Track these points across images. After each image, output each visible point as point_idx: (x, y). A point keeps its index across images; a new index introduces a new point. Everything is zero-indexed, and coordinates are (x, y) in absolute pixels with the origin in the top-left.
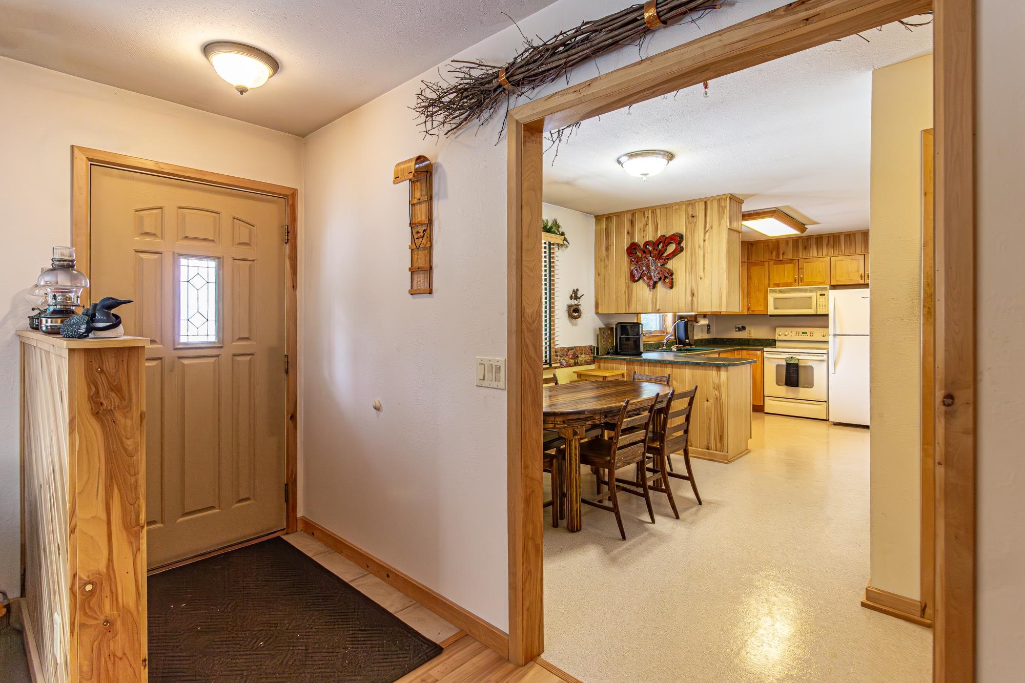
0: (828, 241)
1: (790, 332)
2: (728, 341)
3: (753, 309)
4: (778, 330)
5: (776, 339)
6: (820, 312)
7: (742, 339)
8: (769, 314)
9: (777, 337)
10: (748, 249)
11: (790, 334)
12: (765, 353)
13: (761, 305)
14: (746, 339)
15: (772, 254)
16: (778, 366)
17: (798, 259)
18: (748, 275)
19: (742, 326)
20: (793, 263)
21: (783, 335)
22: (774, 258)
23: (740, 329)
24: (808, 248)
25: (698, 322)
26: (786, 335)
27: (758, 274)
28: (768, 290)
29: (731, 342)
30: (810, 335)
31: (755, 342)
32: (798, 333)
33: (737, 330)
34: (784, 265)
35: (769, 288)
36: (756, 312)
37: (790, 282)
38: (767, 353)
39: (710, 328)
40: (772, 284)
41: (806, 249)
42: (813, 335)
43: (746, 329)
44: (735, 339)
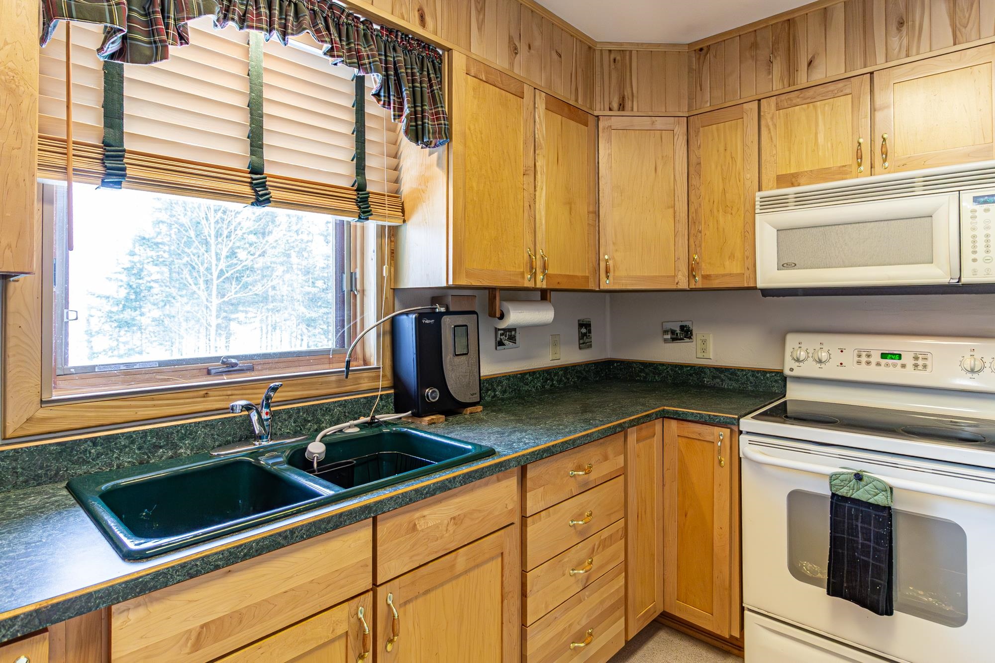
1: (835, 353)
2: (642, 371)
3: (706, 269)
4: (792, 341)
5: (787, 372)
6: (975, 272)
7: (681, 366)
8: (760, 284)
9: (789, 367)
10: (690, 70)
11: (837, 357)
12: (744, 438)
13: (732, 257)
14: (692, 367)
15: (770, 72)
16: (796, 498)
17: (872, 73)
18: (692, 156)
19: (682, 327)
20: (848, 91)
21: (810, 359)
22: (777, 86)
23: (677, 334)
24: (913, 21)
25: (502, 317)
26: (820, 361)
27: (722, 149)
28: (758, 199)
29: (651, 375)
30: (916, 366)
31: (719, 377)
32: (864, 354)
33: (669, 336)
34: (814, 106)
35: (759, 194)
36: (717, 281)
37: (840, 167)
38: (751, 442)
39: (590, 332)
40: (769, 176)
41: (904, 28)
42: (925, 366)
43: (691, 334)
44: (662, 364)
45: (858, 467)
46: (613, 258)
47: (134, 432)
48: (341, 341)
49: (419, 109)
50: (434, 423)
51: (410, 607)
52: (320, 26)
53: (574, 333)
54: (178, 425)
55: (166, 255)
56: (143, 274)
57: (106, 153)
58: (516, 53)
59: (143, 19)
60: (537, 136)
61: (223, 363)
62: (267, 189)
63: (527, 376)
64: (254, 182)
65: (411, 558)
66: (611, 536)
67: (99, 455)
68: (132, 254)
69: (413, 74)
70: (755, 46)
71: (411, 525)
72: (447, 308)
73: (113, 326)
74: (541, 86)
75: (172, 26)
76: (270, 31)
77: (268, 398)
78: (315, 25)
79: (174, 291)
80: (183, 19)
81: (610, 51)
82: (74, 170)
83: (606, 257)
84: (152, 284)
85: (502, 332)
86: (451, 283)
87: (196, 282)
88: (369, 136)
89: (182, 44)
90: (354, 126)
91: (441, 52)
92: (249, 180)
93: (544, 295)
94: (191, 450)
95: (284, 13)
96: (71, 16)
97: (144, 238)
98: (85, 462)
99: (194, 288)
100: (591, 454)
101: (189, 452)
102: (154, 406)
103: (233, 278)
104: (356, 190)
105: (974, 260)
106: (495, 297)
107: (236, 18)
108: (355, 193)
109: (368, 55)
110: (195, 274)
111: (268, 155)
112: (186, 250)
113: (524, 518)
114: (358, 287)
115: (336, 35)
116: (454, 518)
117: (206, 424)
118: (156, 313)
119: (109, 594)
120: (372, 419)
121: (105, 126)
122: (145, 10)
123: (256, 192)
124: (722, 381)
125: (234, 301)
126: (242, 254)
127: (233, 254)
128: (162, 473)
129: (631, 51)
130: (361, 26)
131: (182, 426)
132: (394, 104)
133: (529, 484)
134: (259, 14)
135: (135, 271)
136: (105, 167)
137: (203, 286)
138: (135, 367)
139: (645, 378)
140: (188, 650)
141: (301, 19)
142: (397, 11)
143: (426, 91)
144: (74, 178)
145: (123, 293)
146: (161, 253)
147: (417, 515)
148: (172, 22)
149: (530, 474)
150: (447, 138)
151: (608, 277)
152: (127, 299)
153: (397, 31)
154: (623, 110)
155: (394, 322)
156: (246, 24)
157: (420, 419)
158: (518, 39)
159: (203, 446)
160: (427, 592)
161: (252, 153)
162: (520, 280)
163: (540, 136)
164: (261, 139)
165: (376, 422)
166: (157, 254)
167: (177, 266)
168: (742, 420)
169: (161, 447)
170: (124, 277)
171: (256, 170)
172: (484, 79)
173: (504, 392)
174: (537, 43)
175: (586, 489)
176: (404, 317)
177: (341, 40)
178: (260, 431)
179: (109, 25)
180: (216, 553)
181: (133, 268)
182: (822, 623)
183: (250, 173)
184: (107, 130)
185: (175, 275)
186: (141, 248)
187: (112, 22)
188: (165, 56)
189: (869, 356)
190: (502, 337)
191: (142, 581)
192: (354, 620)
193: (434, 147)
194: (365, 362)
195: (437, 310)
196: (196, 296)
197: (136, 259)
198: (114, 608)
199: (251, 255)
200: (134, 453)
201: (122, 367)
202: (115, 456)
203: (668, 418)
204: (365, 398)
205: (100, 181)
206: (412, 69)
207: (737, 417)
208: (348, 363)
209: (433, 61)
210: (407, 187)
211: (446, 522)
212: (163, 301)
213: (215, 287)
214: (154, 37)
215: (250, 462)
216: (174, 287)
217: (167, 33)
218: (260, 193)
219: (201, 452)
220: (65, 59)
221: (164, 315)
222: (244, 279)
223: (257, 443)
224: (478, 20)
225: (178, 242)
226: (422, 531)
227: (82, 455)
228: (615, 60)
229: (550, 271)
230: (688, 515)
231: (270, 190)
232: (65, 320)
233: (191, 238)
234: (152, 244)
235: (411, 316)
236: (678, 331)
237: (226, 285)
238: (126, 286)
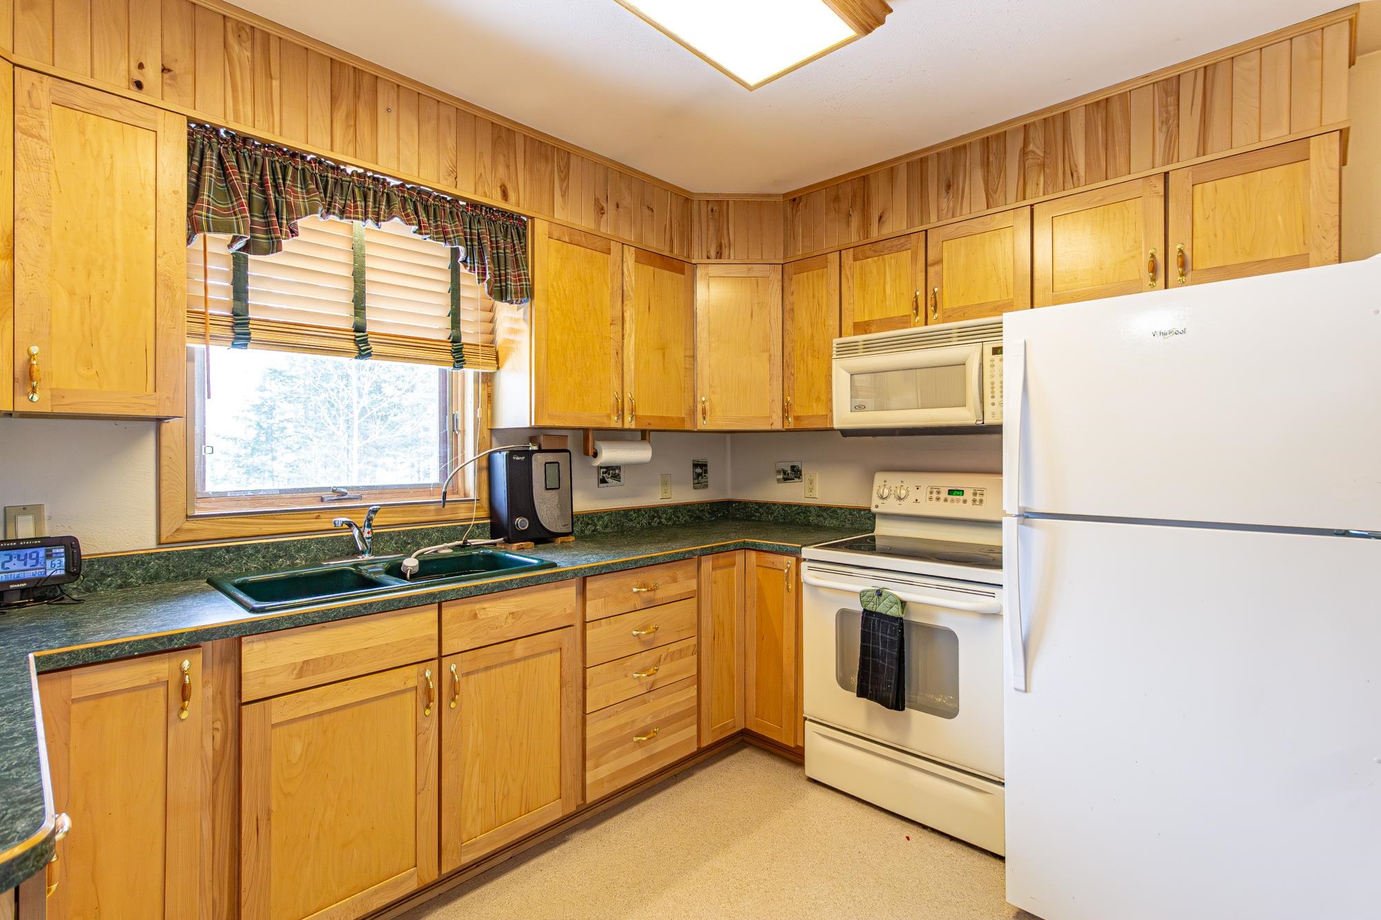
0: (1026, 144)
1: (912, 489)
2: (757, 511)
3: (798, 411)
4: (879, 478)
5: (874, 510)
6: (993, 415)
7: (790, 505)
8: (836, 425)
9: (877, 505)
10: (786, 218)
11: (914, 494)
12: (804, 565)
13: (815, 400)
14: (799, 506)
15: (848, 224)
16: (843, 615)
17: (926, 231)
18: (787, 302)
19: (793, 468)
20: (908, 246)
21: (892, 496)
22: (855, 239)
23: (788, 474)
24: (958, 185)
25: (595, 455)
26: (900, 498)
27: (811, 296)
28: (834, 345)
29: (765, 514)
30: (974, 501)
31: (822, 516)
32: (935, 491)
33: (781, 477)
34: (883, 259)
35: (836, 341)
36: (806, 422)
37: (902, 316)
38: (810, 569)
39: (706, 472)
40: (848, 325)
41: (951, 190)
42: (981, 501)
43: (801, 474)
44: (774, 504)
45: (880, 584)
46: (710, 400)
47: (259, 543)
48: (444, 473)
49: (503, 272)
50: (522, 549)
51: (472, 678)
52: (409, 211)
53: (689, 473)
54: (295, 541)
55: (301, 390)
56: (275, 412)
57: (235, 321)
58: (603, 214)
59: (263, 221)
60: (625, 288)
61: (334, 491)
62: (369, 345)
63: (632, 513)
64: (357, 339)
65: (472, 639)
66: (681, 650)
67: (231, 560)
68: (262, 389)
69: (497, 242)
70: (837, 199)
71: (473, 613)
72: (540, 447)
73: (241, 473)
74: (631, 241)
75: (284, 225)
76: (366, 219)
77: (369, 520)
78: (404, 209)
79: (310, 432)
80: (293, 219)
81: (708, 201)
82: (211, 336)
83: (703, 399)
84: (285, 424)
85: (605, 470)
86: (533, 424)
87: (335, 422)
88: (463, 293)
89: (293, 236)
90: (449, 286)
91: (525, 219)
92: (353, 337)
93: (644, 435)
94: (306, 561)
95: (378, 203)
96: (209, 231)
97: (275, 371)
98: (220, 565)
99: (333, 428)
100: (658, 575)
101: (304, 563)
102: (275, 524)
103: (378, 417)
104: (451, 342)
105: (993, 404)
106: (588, 438)
107: (337, 211)
108: (450, 344)
109: (452, 231)
110: (334, 412)
111: (369, 316)
112: (324, 385)
113: (584, 623)
114: (460, 428)
115: (424, 215)
116: (513, 613)
117: (318, 541)
118: (290, 457)
119: (240, 628)
120: (464, 543)
121: (234, 299)
122: (264, 214)
123: (359, 348)
124: (825, 519)
125: (380, 444)
126: (388, 390)
127: (378, 389)
128: (281, 575)
129: (728, 202)
130: (448, 205)
131: (299, 541)
132: (478, 270)
133: (589, 594)
134: (356, 207)
135: (266, 409)
136: (234, 332)
137: (343, 426)
138: (260, 493)
139: (759, 518)
140: (294, 677)
141: (392, 207)
142: (480, 190)
143: (510, 255)
144: (211, 342)
145: (252, 434)
146: (295, 388)
147: (477, 606)
148: (285, 222)
149: (589, 586)
150: (528, 297)
151: (704, 418)
152: (256, 441)
153: (482, 206)
154: (721, 258)
155: (490, 458)
156: (345, 215)
157: (510, 545)
158: (605, 201)
159: (315, 559)
160: (487, 668)
161: (356, 314)
162: (605, 420)
163: (630, 290)
164: (364, 303)
165: (469, 546)
166: (291, 389)
167: (313, 403)
168: (803, 549)
169: (280, 557)
170: (254, 417)
171: (359, 328)
172: (567, 241)
173: (606, 526)
174: (627, 201)
175: (651, 605)
176: (498, 454)
177: (429, 220)
178: (363, 548)
179: (237, 234)
180: (314, 612)
181: (263, 404)
182: (858, 725)
183: (354, 331)
184: (237, 302)
185: (311, 414)
186: (273, 382)
187: (239, 232)
188: (279, 249)
189: (938, 493)
190: (604, 475)
191: (261, 624)
192: (422, 679)
193: (520, 304)
194: (465, 495)
195: (530, 449)
196: (335, 437)
197: (267, 395)
198: (243, 639)
199: (398, 389)
200: (259, 561)
201: (249, 493)
202: (244, 561)
203: (748, 549)
204: (461, 526)
205: (230, 344)
206: (496, 237)
207: (800, 546)
208: (445, 493)
209: (517, 228)
210: (501, 337)
211: (505, 616)
212: (298, 443)
213: (356, 426)
214: (270, 234)
215: (351, 571)
216: (310, 427)
217: (281, 231)
218: (362, 348)
219: (315, 562)
220: (202, 249)
221: (299, 460)
222: (391, 418)
223: (360, 557)
224: (561, 188)
225: (314, 375)
226: (483, 619)
227: (218, 560)
228: (712, 210)
229: (640, 412)
230: (765, 638)
231: (372, 345)
232: (203, 454)
233: (329, 371)
234: (284, 378)
235: (502, 453)
236: (789, 472)
237: (371, 426)
238: (255, 426)
